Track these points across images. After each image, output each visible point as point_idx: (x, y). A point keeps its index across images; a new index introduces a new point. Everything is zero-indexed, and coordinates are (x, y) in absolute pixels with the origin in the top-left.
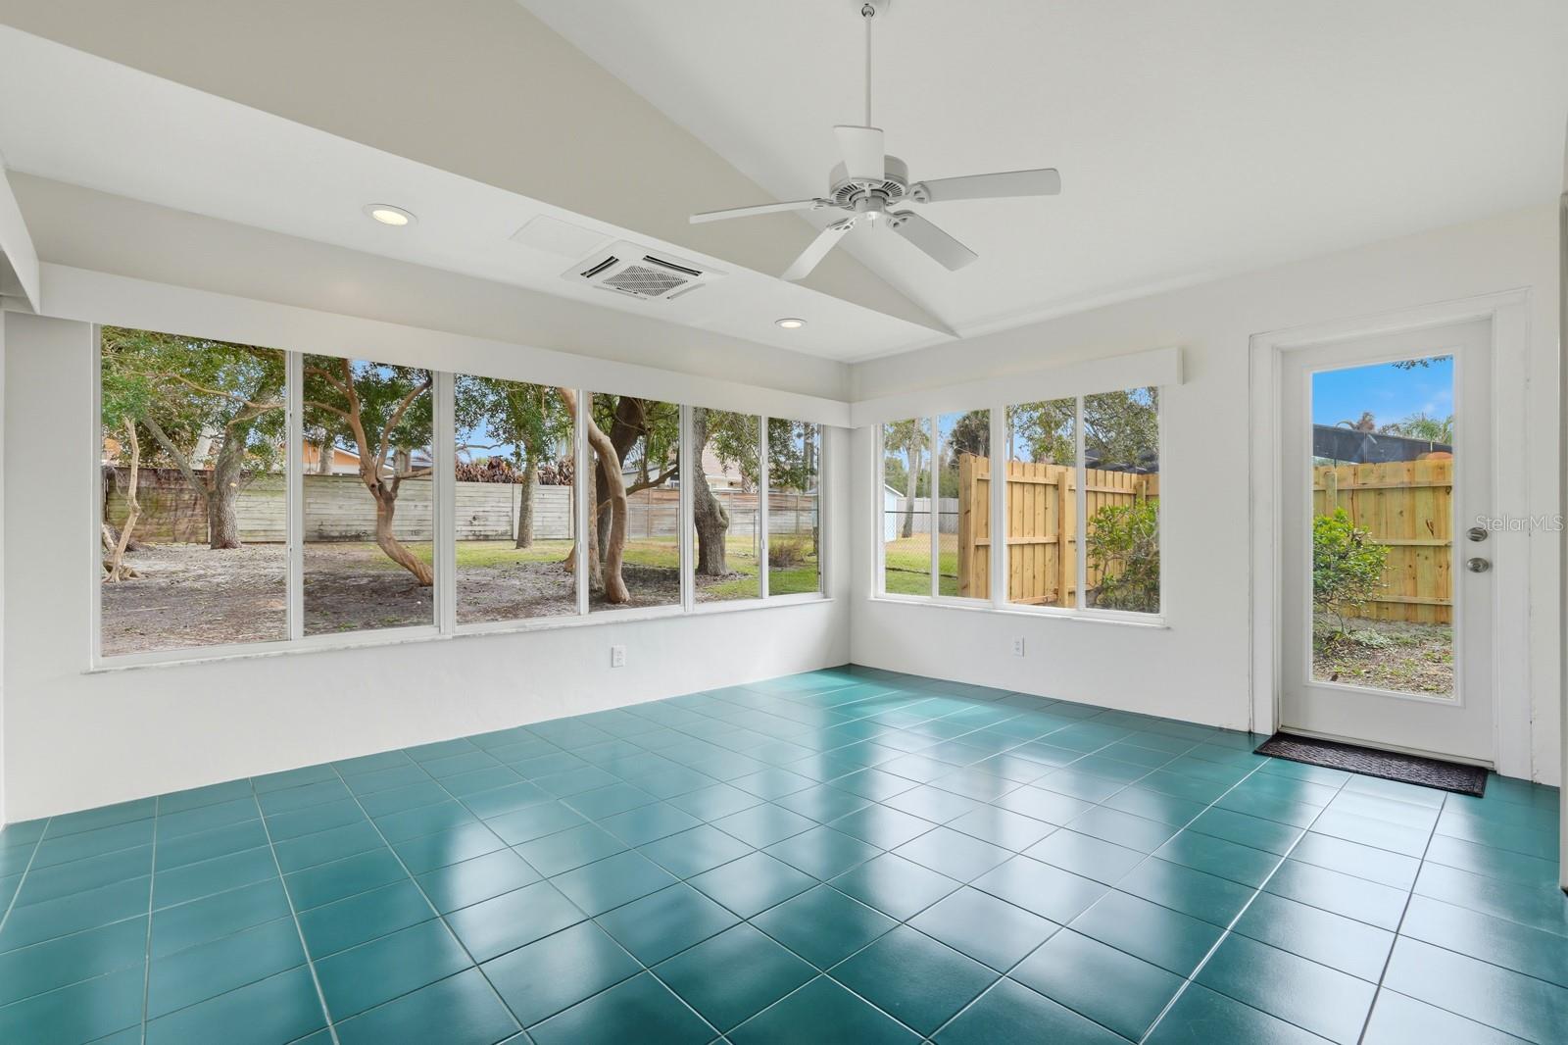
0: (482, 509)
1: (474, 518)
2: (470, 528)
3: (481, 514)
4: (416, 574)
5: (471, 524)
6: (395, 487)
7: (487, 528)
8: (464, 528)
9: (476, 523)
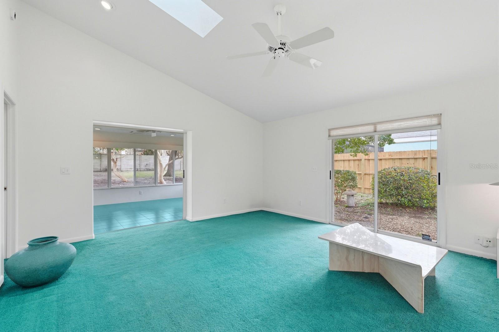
0: (149, 162)
1: (147, 165)
2: (145, 167)
3: (148, 164)
4: (122, 179)
5: (146, 166)
6: (117, 160)
7: (150, 167)
8: (144, 167)
9: (147, 166)
